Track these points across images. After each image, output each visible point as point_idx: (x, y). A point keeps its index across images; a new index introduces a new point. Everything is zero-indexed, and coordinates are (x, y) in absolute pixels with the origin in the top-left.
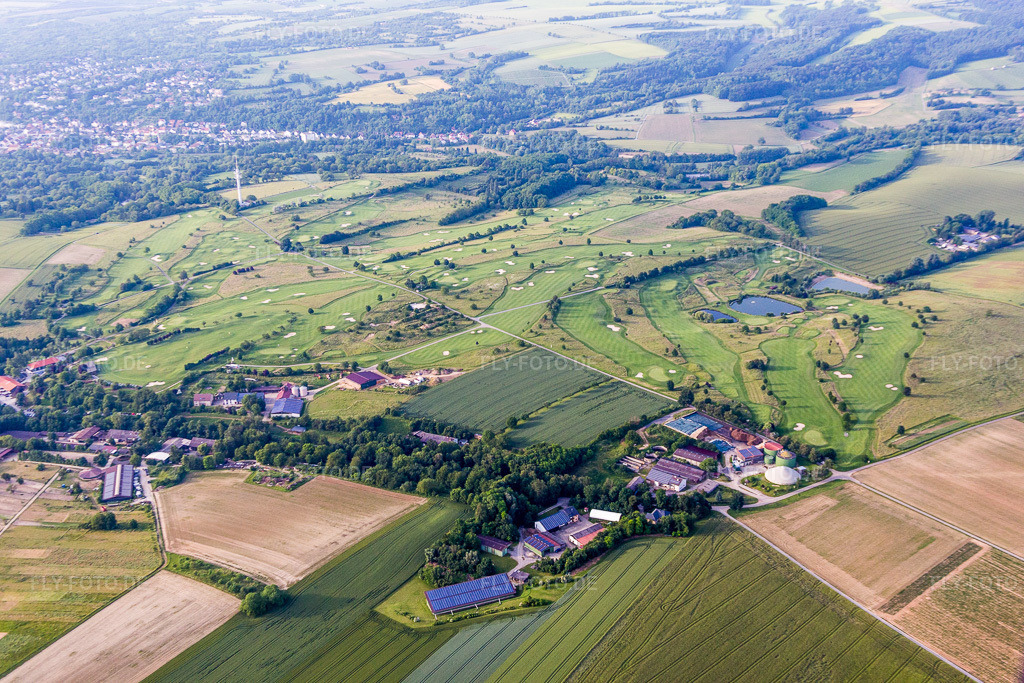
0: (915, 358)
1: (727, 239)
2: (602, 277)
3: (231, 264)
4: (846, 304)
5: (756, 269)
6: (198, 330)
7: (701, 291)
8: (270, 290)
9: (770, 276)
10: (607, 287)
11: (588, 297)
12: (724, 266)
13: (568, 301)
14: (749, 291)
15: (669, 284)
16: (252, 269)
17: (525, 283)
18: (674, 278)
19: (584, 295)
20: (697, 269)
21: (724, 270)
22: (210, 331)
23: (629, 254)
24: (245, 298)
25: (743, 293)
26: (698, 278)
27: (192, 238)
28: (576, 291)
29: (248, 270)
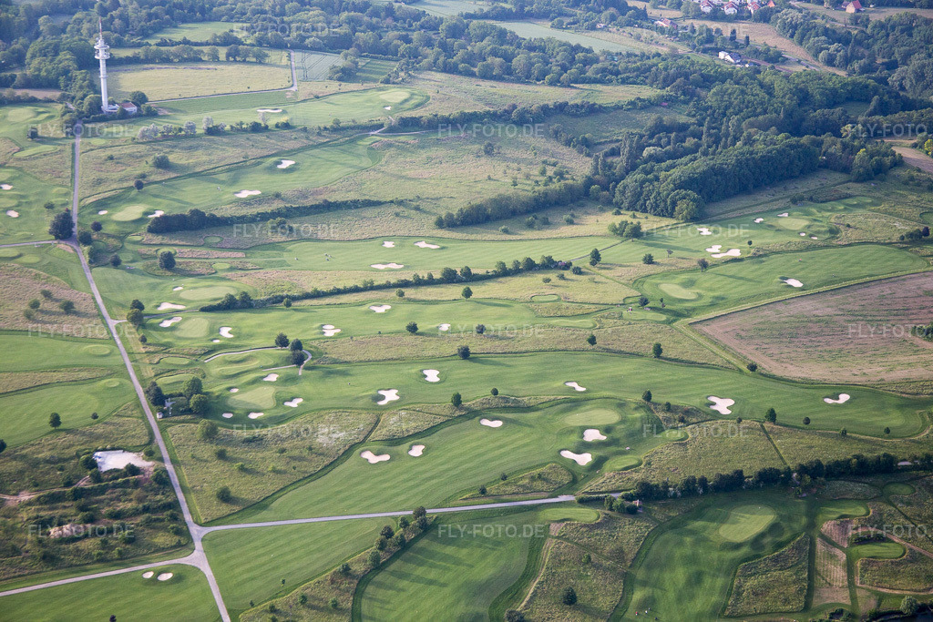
2: (598, 464)
7: (821, 562)
10: (583, 502)
15: (748, 523)
17: (404, 447)
20: (857, 488)
23: (723, 406)
28: (498, 498)
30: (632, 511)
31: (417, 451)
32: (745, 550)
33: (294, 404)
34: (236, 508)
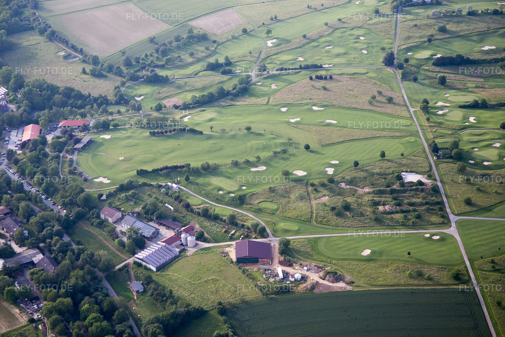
3: (321, 67)
6: (201, 133)
8: (315, 108)
16: (331, 78)
22: (209, 137)
24: (284, 110)
27: (325, 27)
29: (326, 78)
34: (475, 209)
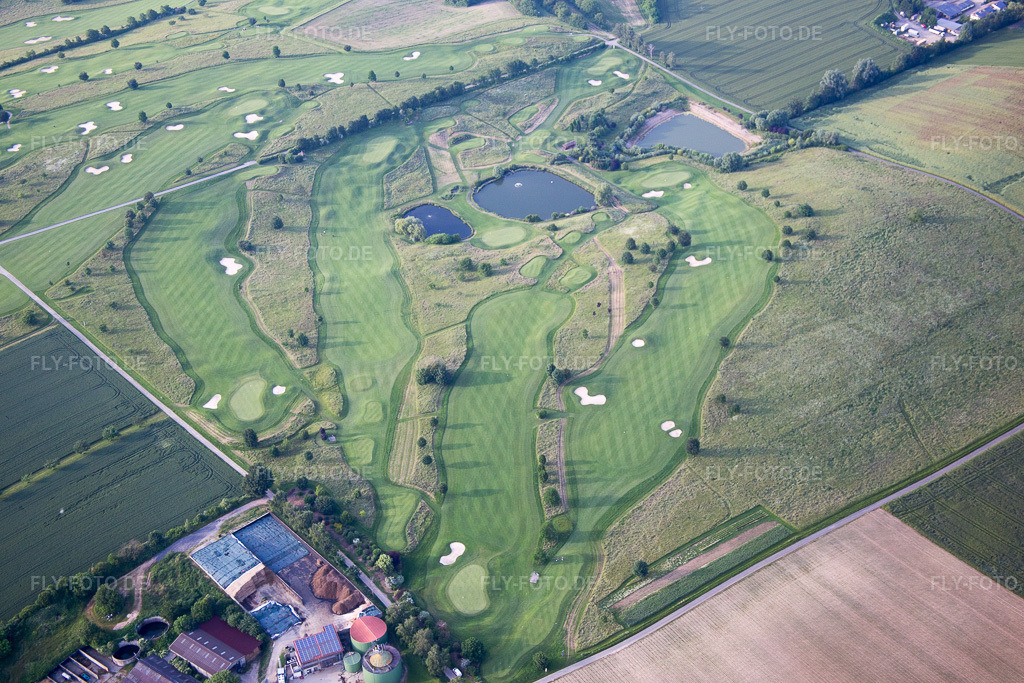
0: (741, 346)
1: (524, 37)
2: (264, 137)
4: (681, 185)
5: (552, 103)
7: (435, 161)
9: (570, 119)
10: (263, 163)
11: (217, 189)
12: (496, 100)
13: (178, 199)
14: (520, 158)
15: (381, 148)
17: (116, 159)
18: (394, 133)
19: (212, 182)
20: (444, 109)
21: (493, 108)
23: (337, 78)
25: (510, 162)
26: (439, 131)
28: (201, 175)
30: (300, 160)
31: (127, 159)
32: (384, 167)
33: (16, 149)
34: (6, 228)
